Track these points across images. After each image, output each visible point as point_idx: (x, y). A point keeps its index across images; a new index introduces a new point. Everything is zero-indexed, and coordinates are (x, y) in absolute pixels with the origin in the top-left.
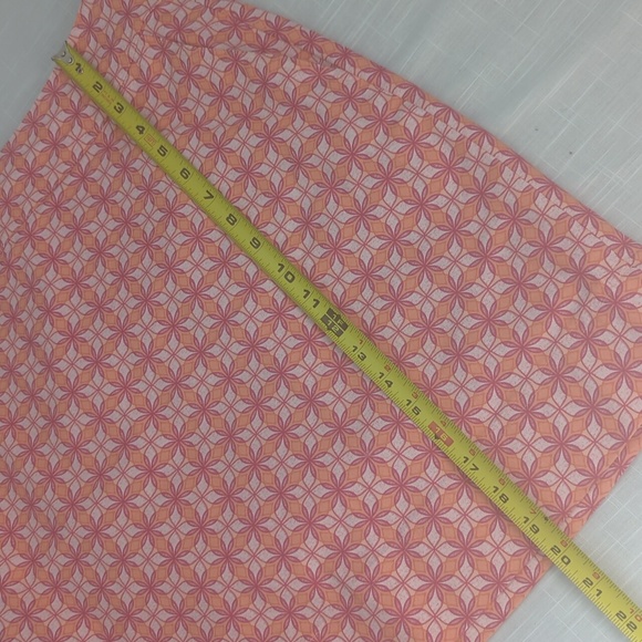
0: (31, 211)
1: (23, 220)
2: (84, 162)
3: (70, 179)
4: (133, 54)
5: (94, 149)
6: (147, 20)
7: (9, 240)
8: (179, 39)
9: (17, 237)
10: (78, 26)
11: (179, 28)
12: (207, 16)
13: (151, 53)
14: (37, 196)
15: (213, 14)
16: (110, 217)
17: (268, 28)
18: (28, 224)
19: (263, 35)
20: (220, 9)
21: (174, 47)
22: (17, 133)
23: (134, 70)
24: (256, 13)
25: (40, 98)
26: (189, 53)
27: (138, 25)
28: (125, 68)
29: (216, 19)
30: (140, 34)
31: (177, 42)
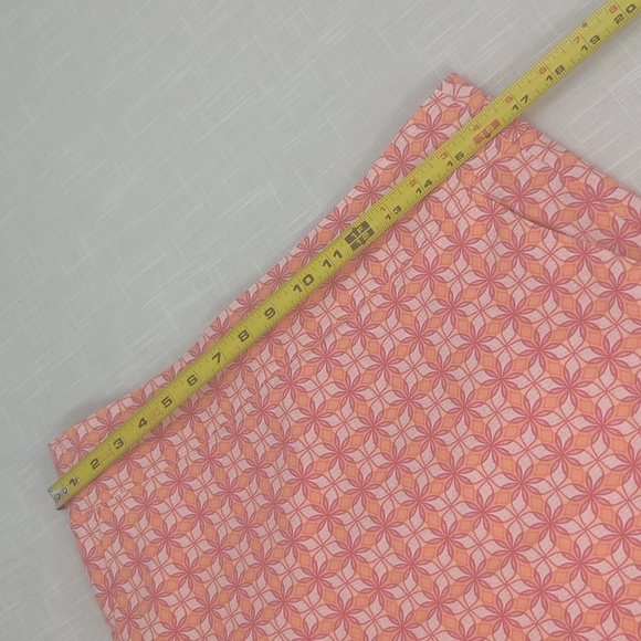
0: (296, 355)
1: (285, 362)
2: (365, 312)
3: (345, 329)
4: (452, 209)
5: (379, 300)
6: (482, 177)
7: (266, 381)
8: (517, 208)
9: (275, 381)
10: (387, 157)
11: (521, 194)
12: (556, 184)
13: (476, 213)
14: (305, 340)
15: (563, 183)
16: (390, 388)
17: (630, 217)
18: (290, 369)
19: (621, 222)
20: (573, 179)
21: (508, 216)
22: (290, 258)
23: (448, 226)
24: (619, 194)
25: (321, 224)
26: (527, 230)
27: (469, 180)
28: (437, 221)
29: (565, 189)
30: (468, 190)
31: (513, 211)
